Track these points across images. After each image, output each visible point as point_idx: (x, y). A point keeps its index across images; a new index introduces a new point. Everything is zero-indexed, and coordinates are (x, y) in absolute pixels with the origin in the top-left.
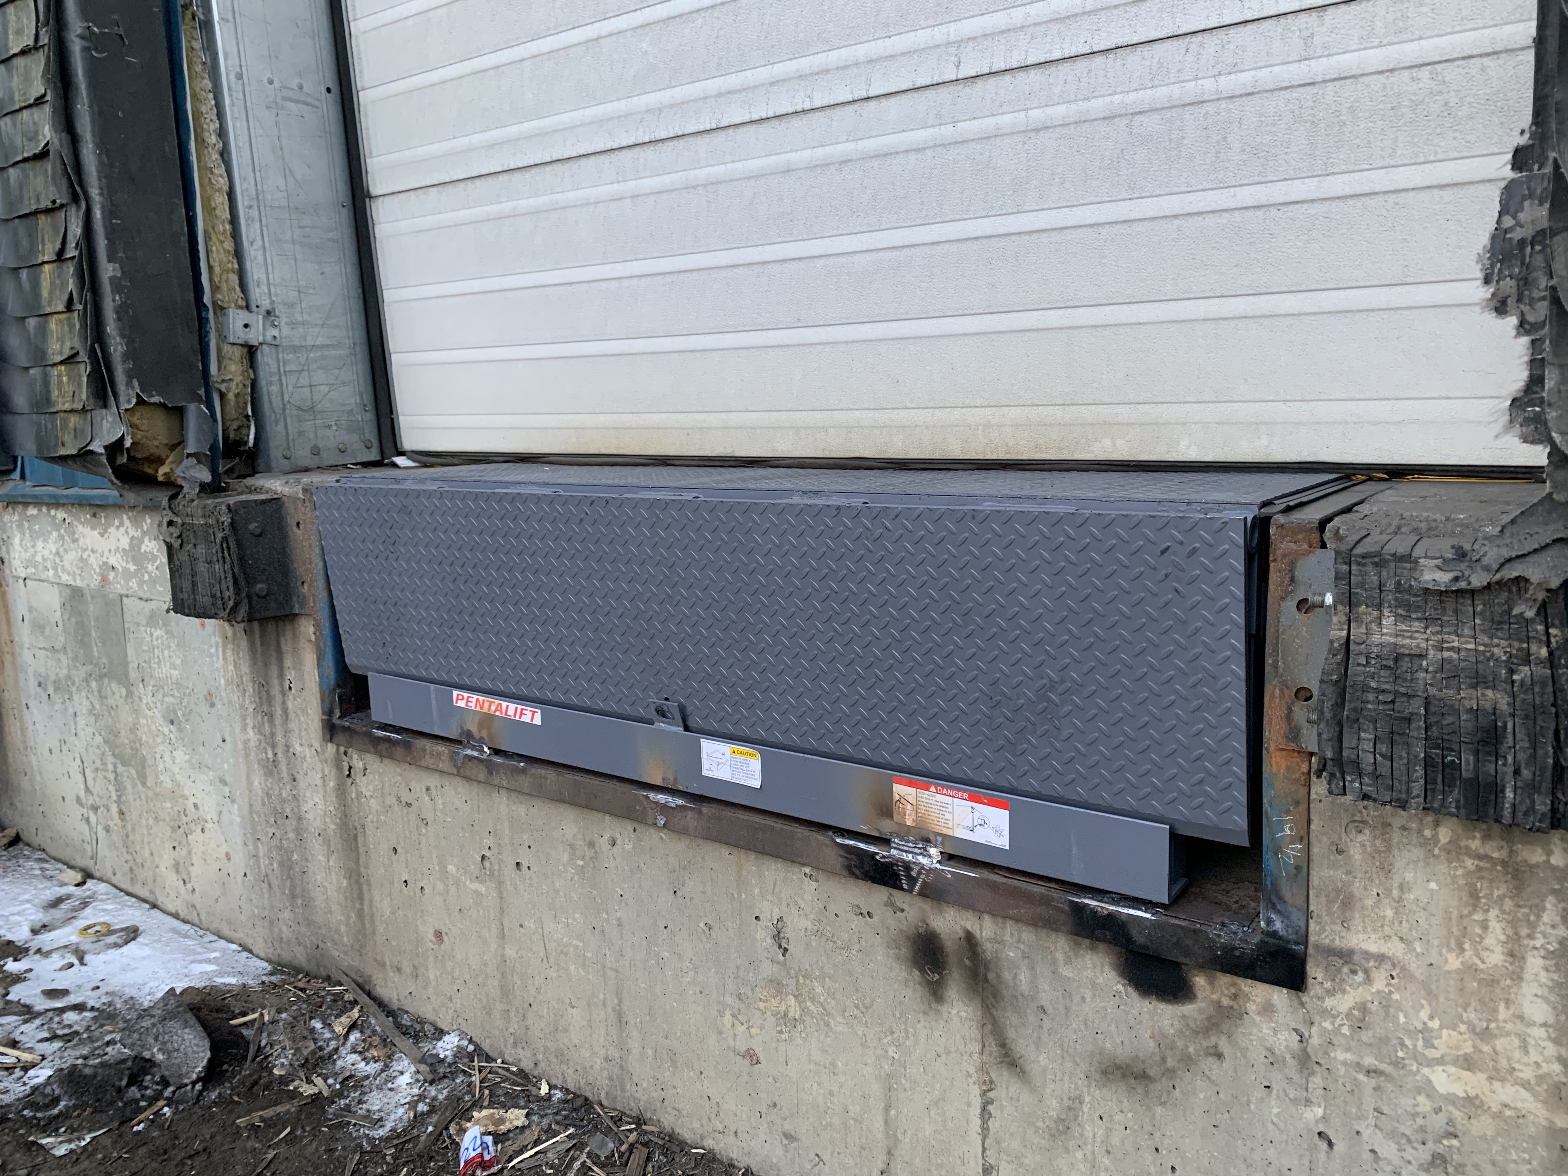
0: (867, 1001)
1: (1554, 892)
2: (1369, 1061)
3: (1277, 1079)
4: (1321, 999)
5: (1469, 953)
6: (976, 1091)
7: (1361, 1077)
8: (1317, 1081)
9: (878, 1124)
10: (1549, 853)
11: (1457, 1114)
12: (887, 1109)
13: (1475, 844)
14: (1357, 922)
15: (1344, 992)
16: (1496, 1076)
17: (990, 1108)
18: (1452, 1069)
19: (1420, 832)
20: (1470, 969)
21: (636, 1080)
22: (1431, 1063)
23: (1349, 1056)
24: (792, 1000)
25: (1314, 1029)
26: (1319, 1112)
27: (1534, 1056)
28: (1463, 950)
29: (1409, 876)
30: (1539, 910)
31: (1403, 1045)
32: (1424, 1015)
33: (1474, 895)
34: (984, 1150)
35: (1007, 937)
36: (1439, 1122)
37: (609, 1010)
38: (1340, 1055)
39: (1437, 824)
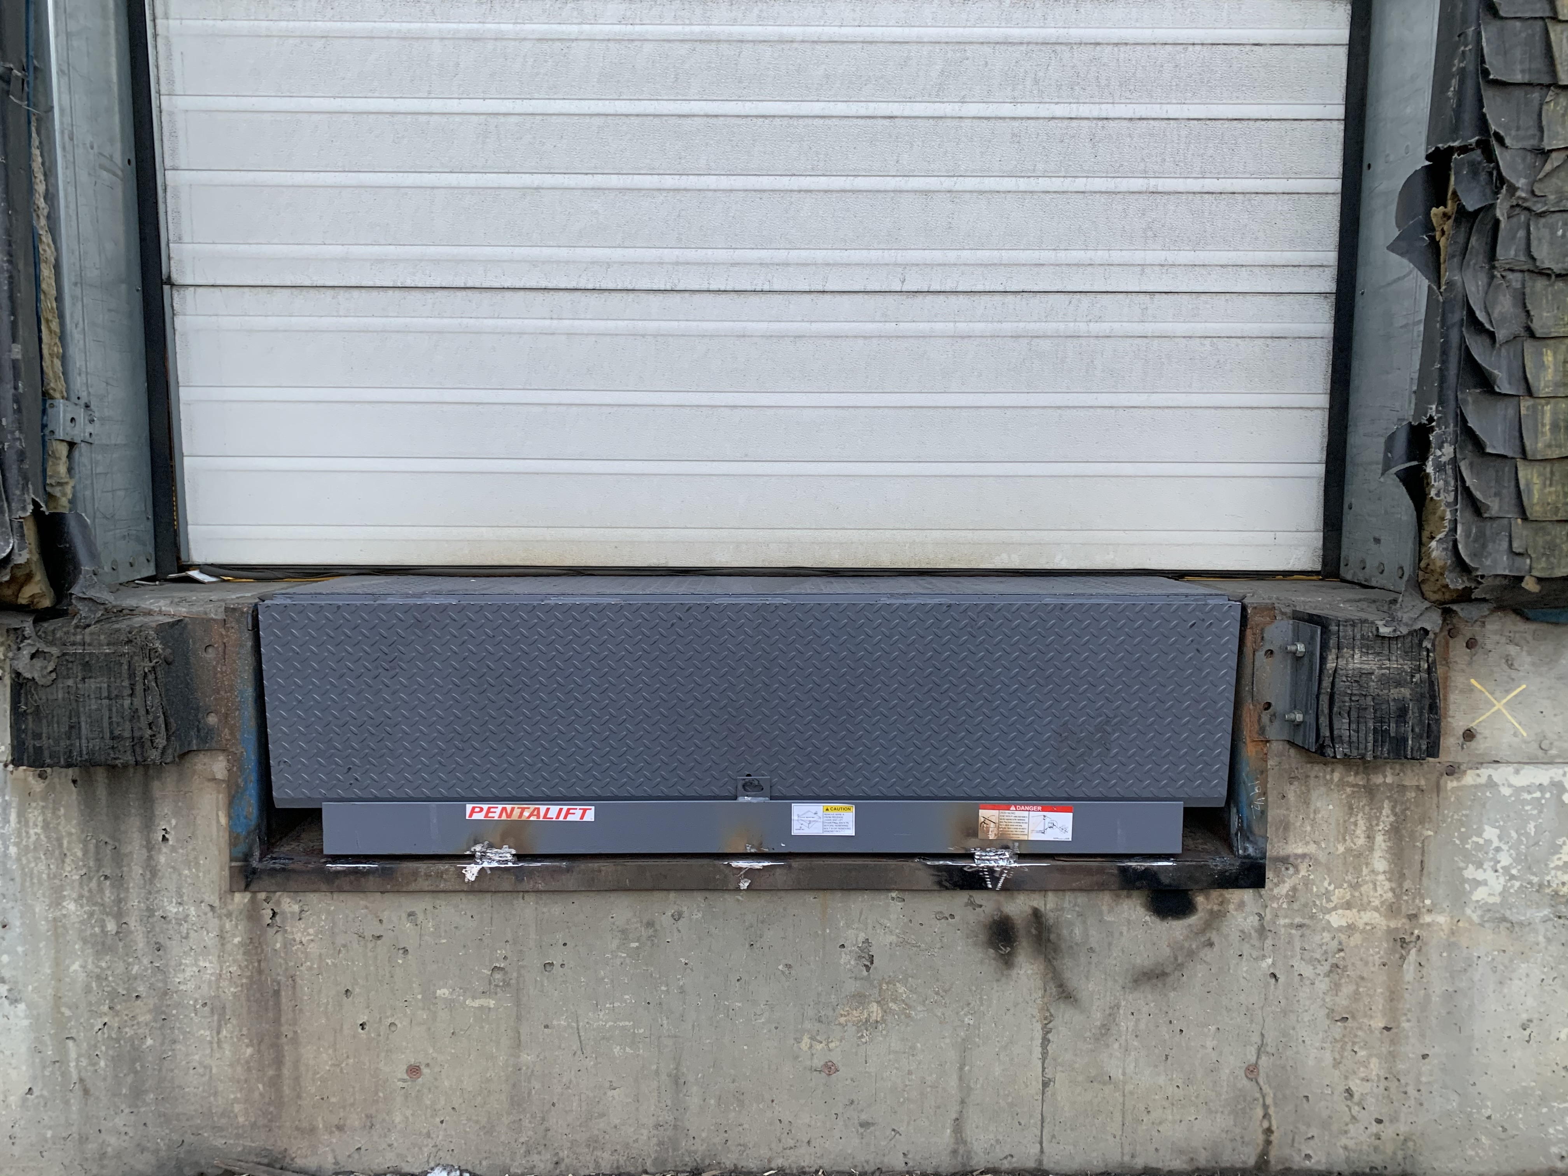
0: (947, 987)
1: (1388, 798)
2: (1298, 920)
3: (1246, 949)
4: (1272, 890)
5: (1349, 841)
6: (1039, 1026)
7: (1293, 931)
8: (1269, 942)
9: (953, 1082)
10: (1385, 777)
11: (1343, 937)
12: (961, 1068)
13: (1351, 779)
14: (1291, 838)
15: (1284, 882)
16: (1363, 908)
17: (1050, 1036)
18: (1340, 911)
19: (1324, 777)
20: (1349, 850)
21: (692, 1133)
22: (1329, 911)
23: (1287, 921)
24: (874, 1007)
25: (1268, 910)
26: (1270, 961)
27: (1380, 891)
28: (1345, 840)
29: (1319, 804)
30: (1382, 808)
31: (1315, 905)
32: (1326, 884)
33: (1351, 808)
34: (1044, 1069)
35: (1066, 905)
36: (1334, 944)
37: (664, 1077)
38: (1282, 921)
39: (1333, 771)
